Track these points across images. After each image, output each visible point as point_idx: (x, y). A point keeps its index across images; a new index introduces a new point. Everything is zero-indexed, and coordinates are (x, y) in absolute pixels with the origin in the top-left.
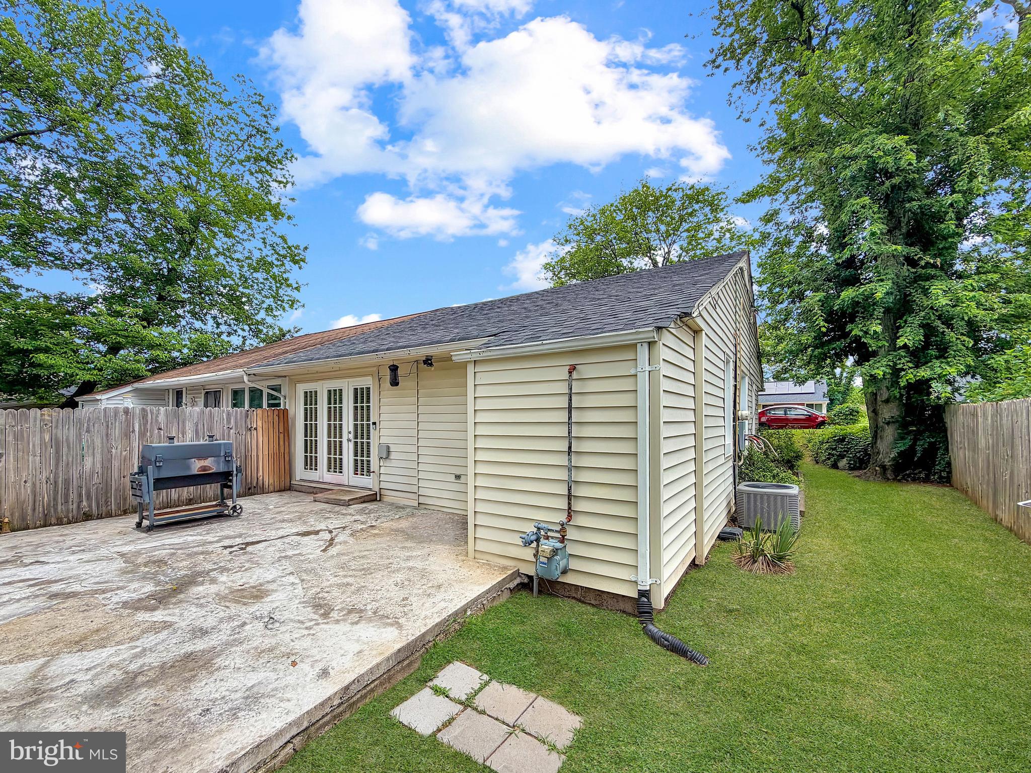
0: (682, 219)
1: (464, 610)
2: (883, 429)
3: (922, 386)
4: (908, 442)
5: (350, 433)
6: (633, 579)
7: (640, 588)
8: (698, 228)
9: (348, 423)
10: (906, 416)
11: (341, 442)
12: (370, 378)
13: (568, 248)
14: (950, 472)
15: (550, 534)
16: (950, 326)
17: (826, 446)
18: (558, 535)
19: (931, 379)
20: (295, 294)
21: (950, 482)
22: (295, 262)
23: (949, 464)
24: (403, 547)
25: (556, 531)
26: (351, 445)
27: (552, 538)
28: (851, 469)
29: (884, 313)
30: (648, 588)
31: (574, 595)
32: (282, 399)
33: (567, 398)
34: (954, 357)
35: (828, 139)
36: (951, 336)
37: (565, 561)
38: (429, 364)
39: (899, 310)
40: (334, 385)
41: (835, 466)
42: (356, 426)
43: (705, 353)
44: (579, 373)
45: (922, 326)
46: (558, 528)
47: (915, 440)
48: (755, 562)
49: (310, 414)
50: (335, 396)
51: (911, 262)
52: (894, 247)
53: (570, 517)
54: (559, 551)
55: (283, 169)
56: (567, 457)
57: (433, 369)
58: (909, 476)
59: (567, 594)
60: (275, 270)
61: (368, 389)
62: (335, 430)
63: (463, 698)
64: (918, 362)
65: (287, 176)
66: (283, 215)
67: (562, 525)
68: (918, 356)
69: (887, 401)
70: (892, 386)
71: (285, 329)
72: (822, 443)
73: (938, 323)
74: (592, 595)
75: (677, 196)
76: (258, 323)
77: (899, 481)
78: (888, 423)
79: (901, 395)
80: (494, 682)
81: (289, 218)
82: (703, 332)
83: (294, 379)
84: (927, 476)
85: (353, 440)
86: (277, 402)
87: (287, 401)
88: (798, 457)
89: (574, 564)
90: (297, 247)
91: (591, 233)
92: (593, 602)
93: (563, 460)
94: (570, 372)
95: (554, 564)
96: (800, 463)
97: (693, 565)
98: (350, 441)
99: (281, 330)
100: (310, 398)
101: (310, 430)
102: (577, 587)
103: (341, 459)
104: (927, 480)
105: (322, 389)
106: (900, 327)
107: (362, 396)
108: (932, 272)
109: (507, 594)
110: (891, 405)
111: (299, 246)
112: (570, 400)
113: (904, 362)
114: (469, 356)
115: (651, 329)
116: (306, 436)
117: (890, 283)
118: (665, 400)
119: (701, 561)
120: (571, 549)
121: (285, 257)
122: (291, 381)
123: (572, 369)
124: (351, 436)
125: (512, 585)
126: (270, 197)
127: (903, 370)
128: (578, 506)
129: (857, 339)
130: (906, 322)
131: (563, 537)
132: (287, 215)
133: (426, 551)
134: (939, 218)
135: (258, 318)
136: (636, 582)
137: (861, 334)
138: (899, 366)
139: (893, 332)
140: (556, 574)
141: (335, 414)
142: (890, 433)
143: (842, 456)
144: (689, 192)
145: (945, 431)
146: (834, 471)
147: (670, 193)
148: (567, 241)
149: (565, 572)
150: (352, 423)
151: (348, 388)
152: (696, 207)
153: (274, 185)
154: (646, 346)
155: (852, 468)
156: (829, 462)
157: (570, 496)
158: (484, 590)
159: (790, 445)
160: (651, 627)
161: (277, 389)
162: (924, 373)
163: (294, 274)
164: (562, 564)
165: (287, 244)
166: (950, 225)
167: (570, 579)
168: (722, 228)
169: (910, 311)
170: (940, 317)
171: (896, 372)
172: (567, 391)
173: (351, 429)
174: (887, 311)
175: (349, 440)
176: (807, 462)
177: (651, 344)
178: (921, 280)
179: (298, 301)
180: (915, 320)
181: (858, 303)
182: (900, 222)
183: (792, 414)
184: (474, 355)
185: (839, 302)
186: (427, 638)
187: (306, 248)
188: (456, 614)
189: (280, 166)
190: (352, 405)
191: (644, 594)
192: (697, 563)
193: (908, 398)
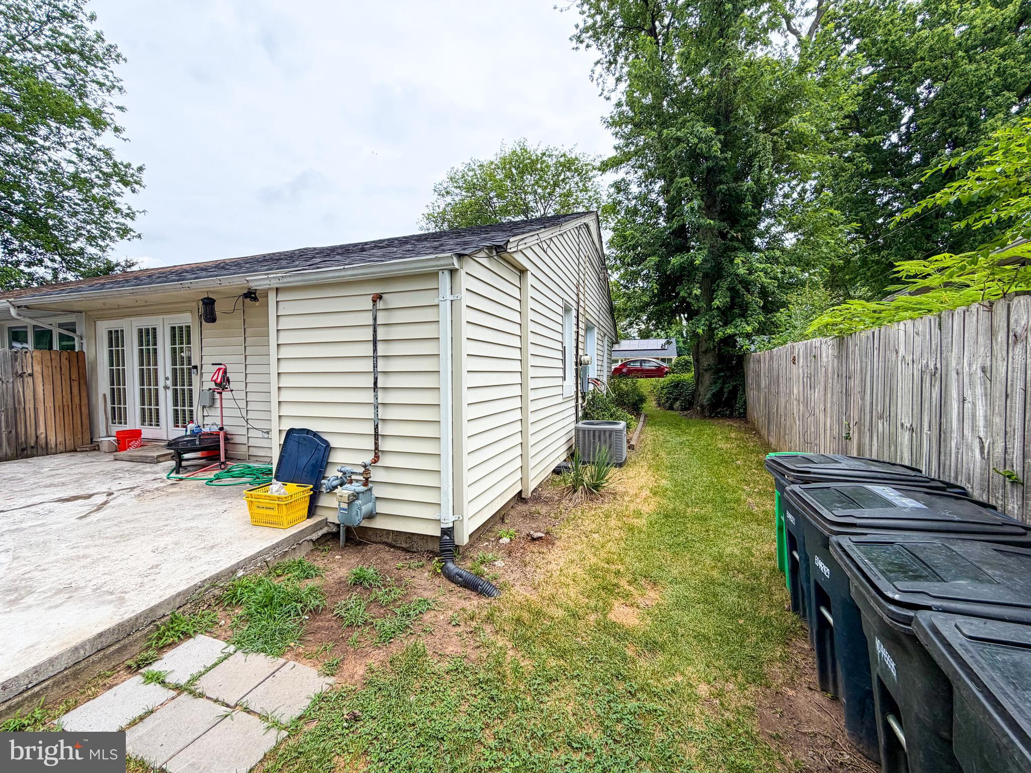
0: (556, 184)
1: (233, 571)
2: (703, 376)
3: (730, 341)
4: (719, 385)
5: (167, 379)
6: (438, 518)
7: (444, 526)
8: (569, 194)
9: (164, 367)
10: (719, 364)
11: (157, 390)
12: (188, 315)
13: (449, 199)
14: (745, 409)
15: (353, 477)
16: (748, 291)
17: (665, 391)
18: (361, 478)
19: (736, 335)
20: (129, 222)
21: (745, 417)
22: (126, 184)
23: (745, 402)
24: (198, 506)
25: (360, 474)
26: (170, 393)
27: (357, 481)
28: (682, 410)
29: (703, 277)
30: (451, 525)
31: (386, 540)
32: (76, 339)
33: (371, 330)
34: (751, 316)
35: (665, 121)
36: (748, 298)
37: (370, 505)
38: (252, 298)
39: (714, 275)
40: (147, 322)
41: (671, 408)
42: (174, 371)
43: (531, 292)
44: (385, 303)
45: (729, 289)
46: (362, 470)
47: (724, 383)
48: (575, 491)
49: (117, 358)
50: (147, 336)
51: (723, 235)
52: (709, 221)
53: (376, 458)
54: (361, 495)
55: (105, 68)
56: (372, 393)
57: (257, 304)
58: (719, 413)
59: (379, 539)
60: (95, 191)
61: (188, 327)
62: (148, 377)
63: (183, 682)
64: (726, 320)
65: (111, 78)
66: (107, 124)
67: (365, 466)
68: (727, 315)
69: (705, 352)
70: (709, 339)
71: (114, 261)
72: (662, 388)
73: (739, 287)
74: (403, 538)
75: (551, 162)
76: (75, 253)
77: (713, 418)
78: (706, 371)
79: (715, 347)
80: (239, 653)
81: (116, 130)
82: (529, 273)
83: (93, 316)
84: (731, 413)
85: (171, 388)
86: (71, 343)
87: (84, 341)
88: (642, 400)
89: (381, 508)
90: (128, 166)
91: (471, 188)
92: (404, 545)
93: (369, 397)
94: (374, 301)
95: (355, 509)
96: (644, 405)
97: (519, 498)
98: (168, 388)
99: (109, 262)
100: (115, 338)
101: (117, 378)
102: (388, 532)
103: (157, 410)
104: (731, 417)
105: (131, 328)
106: (714, 291)
107: (180, 335)
108: (736, 244)
109: (307, 548)
110: (709, 355)
111: (130, 165)
112: (375, 331)
113: (717, 322)
114: (268, 282)
115: (449, 254)
116: (112, 384)
117: (706, 251)
118: (469, 332)
119: (527, 494)
120: (377, 492)
121: (110, 176)
122: (88, 317)
123: (378, 297)
124: (169, 383)
125: (314, 537)
126: (86, 100)
127: (716, 328)
128: (384, 445)
129: (684, 300)
130: (718, 285)
131: (367, 479)
132: (113, 126)
133: (225, 507)
134: (740, 200)
135: (75, 246)
136: (439, 520)
137: (686, 295)
138: (713, 326)
139: (710, 295)
140: (357, 520)
141: (148, 356)
142: (707, 378)
143: (676, 400)
144: (562, 160)
145: (743, 376)
146: (670, 412)
147: (545, 158)
148: (448, 193)
149: (371, 516)
150: (169, 368)
151: (163, 325)
152: (568, 174)
153: (91, 87)
154: (447, 274)
155: (684, 409)
156: (667, 405)
157: (376, 436)
158: (270, 544)
159: (635, 389)
160: (450, 565)
161: (71, 327)
162: (730, 331)
163: (126, 199)
164: (366, 508)
165: (111, 158)
166: (748, 205)
167: (379, 524)
168: (590, 197)
169: (721, 277)
170: (740, 282)
171: (711, 330)
172: (371, 322)
173: (169, 374)
174: (706, 275)
175: (166, 388)
176: (650, 405)
177: (453, 272)
178: (728, 251)
179: (131, 230)
180: (724, 285)
181: (684, 268)
182: (715, 202)
183: (646, 366)
184: (273, 281)
185: (670, 267)
186: (160, 612)
187: (140, 169)
188: (218, 577)
189: (100, 64)
190: (168, 347)
191: (448, 532)
192: (523, 496)
193: (720, 350)
